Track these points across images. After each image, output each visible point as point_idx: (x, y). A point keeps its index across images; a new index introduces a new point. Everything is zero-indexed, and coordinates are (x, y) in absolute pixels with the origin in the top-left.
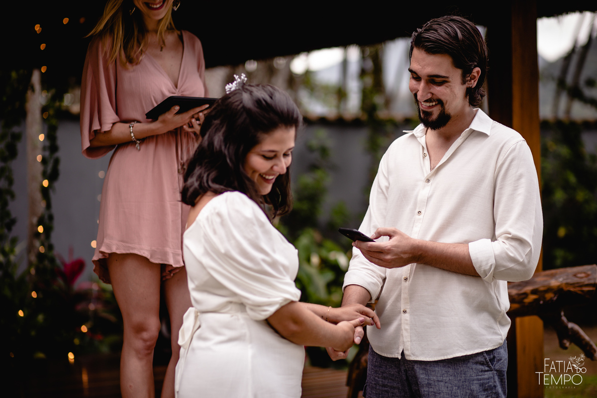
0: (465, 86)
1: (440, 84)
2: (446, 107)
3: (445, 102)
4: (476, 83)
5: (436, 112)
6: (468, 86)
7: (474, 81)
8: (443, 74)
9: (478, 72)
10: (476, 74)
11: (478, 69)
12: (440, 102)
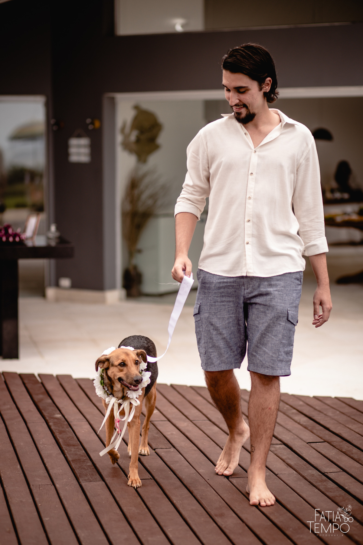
0: (262, 93)
1: (243, 93)
2: (250, 108)
3: (248, 105)
4: (269, 88)
5: (244, 111)
6: (264, 91)
7: (269, 87)
8: (244, 85)
9: (270, 81)
10: (269, 82)
11: (269, 79)
12: (245, 106)
